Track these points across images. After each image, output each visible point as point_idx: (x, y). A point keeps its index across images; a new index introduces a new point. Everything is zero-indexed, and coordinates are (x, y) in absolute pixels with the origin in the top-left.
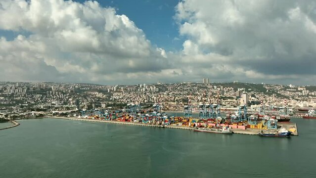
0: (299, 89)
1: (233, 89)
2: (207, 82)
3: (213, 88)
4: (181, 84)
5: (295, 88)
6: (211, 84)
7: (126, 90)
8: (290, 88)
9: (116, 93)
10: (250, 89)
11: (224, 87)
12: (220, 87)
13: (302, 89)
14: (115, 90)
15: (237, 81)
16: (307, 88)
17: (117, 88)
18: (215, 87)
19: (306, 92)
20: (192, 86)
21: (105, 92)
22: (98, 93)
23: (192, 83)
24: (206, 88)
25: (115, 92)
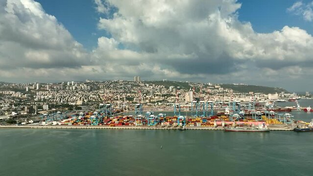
0: (216, 87)
1: (164, 87)
2: (138, 80)
3: (146, 86)
4: (112, 82)
5: (213, 86)
6: (142, 82)
7: (51, 88)
8: (209, 86)
9: (41, 93)
10: (178, 87)
11: (155, 86)
12: (152, 85)
13: (218, 87)
14: (38, 88)
15: (166, 80)
16: (222, 86)
17: (40, 86)
18: (147, 85)
19: (221, 89)
20: (126, 84)
21: (23, 91)
22: (14, 92)
23: (124, 81)
24: (139, 86)
25: (39, 91)
